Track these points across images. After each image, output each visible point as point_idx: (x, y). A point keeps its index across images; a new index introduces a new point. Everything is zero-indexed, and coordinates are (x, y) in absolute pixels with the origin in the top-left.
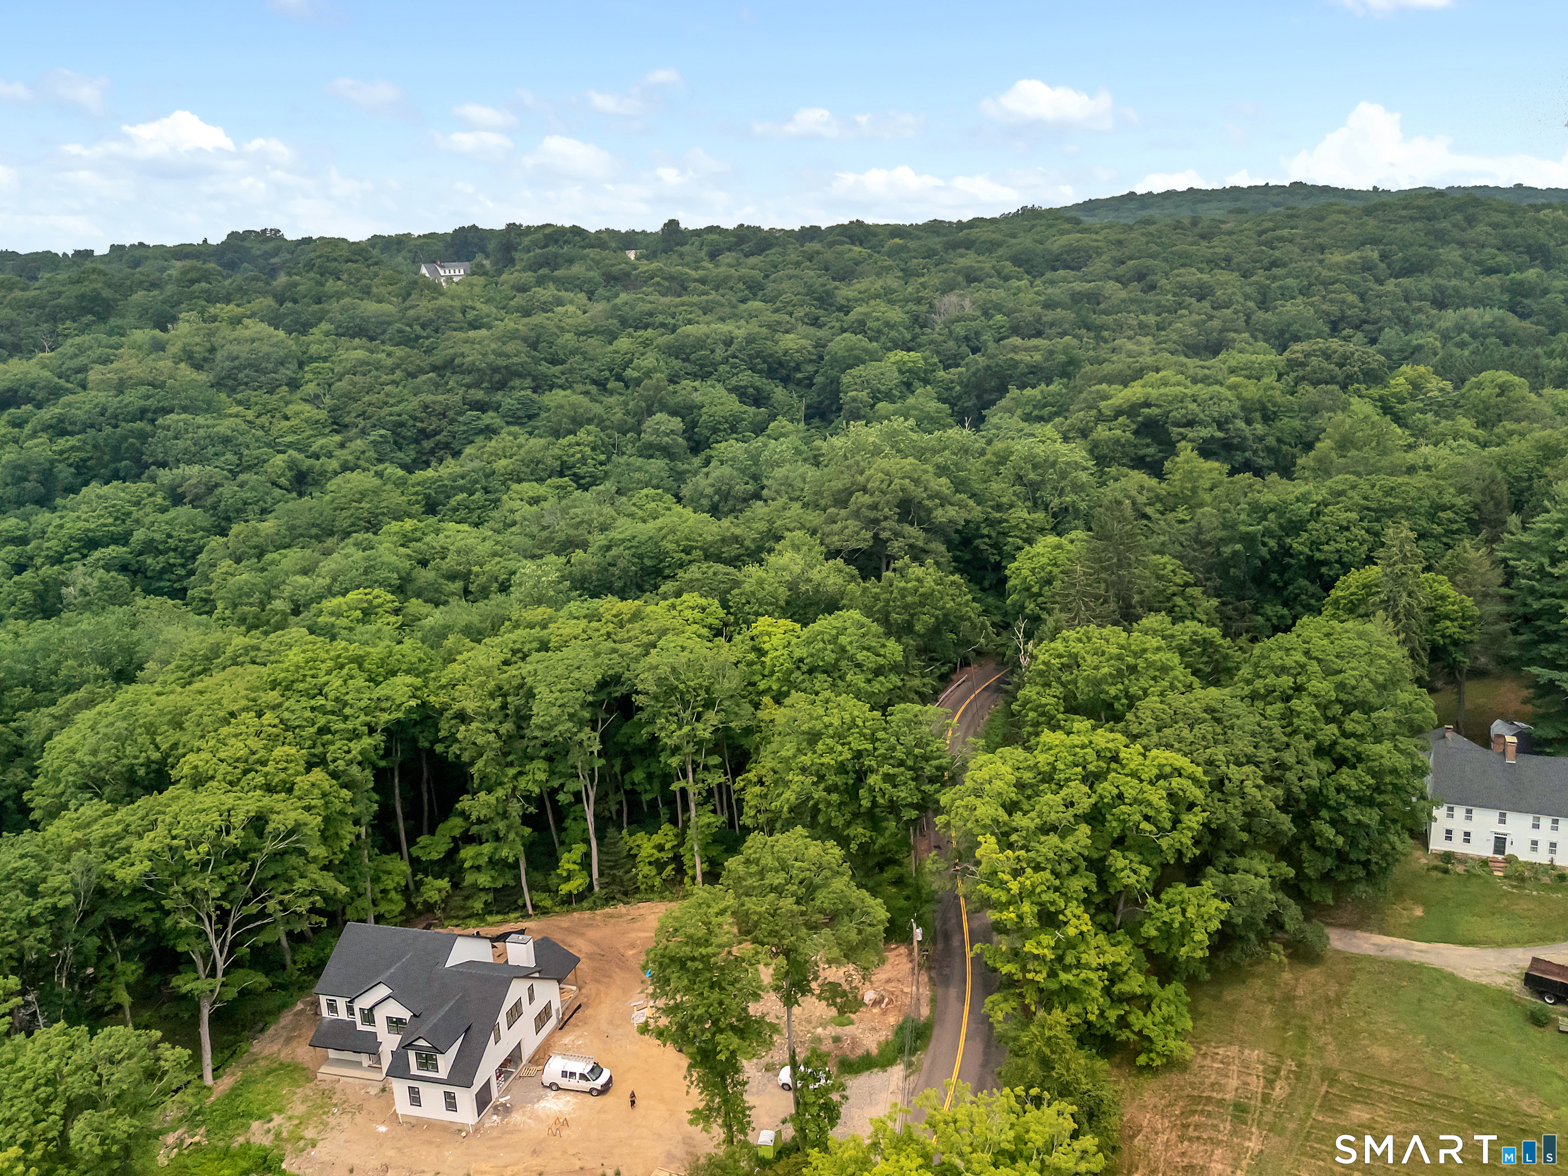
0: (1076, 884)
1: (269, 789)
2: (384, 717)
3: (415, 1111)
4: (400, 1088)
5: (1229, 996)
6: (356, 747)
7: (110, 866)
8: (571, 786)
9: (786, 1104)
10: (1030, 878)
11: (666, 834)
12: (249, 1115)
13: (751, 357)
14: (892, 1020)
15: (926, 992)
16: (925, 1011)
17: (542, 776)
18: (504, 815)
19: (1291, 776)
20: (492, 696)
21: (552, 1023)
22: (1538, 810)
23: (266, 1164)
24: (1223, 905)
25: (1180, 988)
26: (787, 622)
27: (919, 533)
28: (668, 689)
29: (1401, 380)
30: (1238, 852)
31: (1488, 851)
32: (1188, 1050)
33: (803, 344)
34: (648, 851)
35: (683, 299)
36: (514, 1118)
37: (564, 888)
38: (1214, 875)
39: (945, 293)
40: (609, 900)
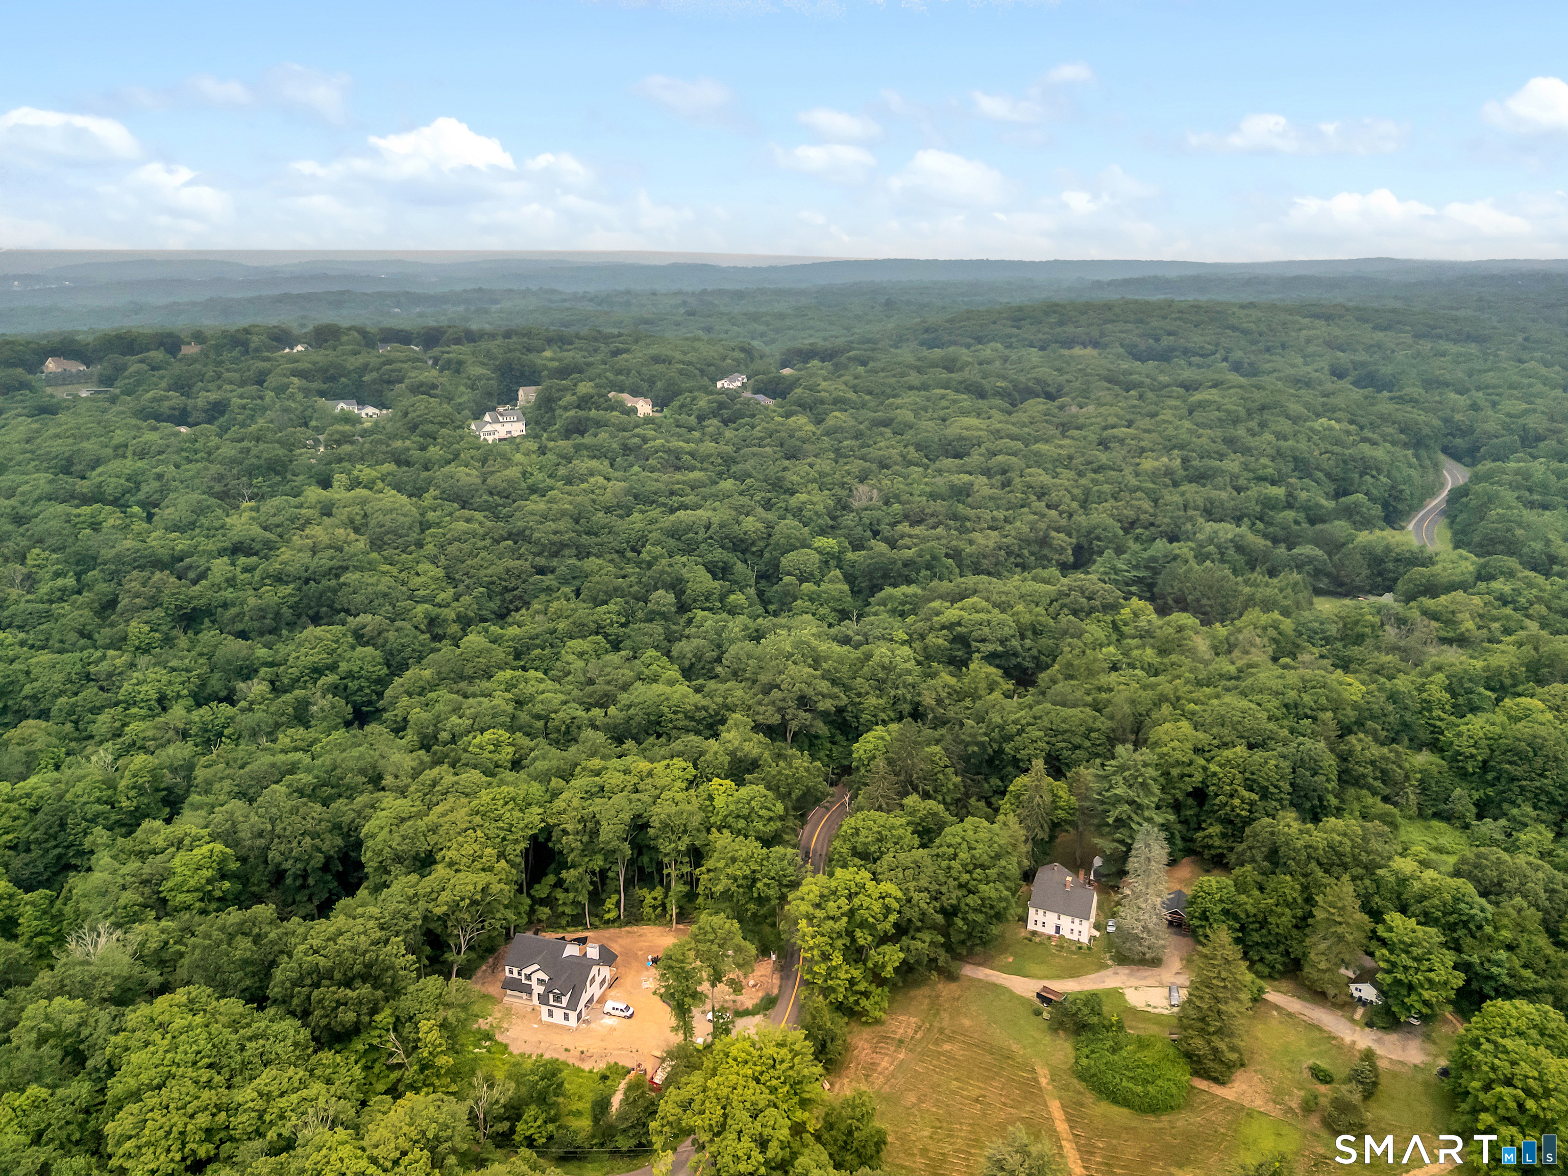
0: (839, 943)
1: (486, 870)
2: (529, 832)
3: (550, 1020)
4: (544, 1009)
5: (912, 993)
6: (517, 848)
7: (430, 906)
8: (614, 868)
9: (710, 1028)
10: (819, 939)
11: (659, 892)
12: (477, 1016)
13: (721, 538)
14: (760, 994)
15: (776, 981)
16: (776, 991)
17: (601, 863)
18: (581, 880)
19: (943, 898)
20: (579, 822)
21: (606, 985)
22: (1073, 915)
23: (488, 1037)
24: (902, 955)
25: (886, 989)
26: (728, 782)
27: (808, 715)
28: (665, 826)
29: (1127, 610)
30: (918, 930)
31: (1051, 931)
32: (884, 1016)
33: (759, 525)
34: (649, 900)
35: (678, 476)
36: (593, 1025)
37: (607, 916)
38: (905, 940)
39: (861, 482)
40: (628, 923)
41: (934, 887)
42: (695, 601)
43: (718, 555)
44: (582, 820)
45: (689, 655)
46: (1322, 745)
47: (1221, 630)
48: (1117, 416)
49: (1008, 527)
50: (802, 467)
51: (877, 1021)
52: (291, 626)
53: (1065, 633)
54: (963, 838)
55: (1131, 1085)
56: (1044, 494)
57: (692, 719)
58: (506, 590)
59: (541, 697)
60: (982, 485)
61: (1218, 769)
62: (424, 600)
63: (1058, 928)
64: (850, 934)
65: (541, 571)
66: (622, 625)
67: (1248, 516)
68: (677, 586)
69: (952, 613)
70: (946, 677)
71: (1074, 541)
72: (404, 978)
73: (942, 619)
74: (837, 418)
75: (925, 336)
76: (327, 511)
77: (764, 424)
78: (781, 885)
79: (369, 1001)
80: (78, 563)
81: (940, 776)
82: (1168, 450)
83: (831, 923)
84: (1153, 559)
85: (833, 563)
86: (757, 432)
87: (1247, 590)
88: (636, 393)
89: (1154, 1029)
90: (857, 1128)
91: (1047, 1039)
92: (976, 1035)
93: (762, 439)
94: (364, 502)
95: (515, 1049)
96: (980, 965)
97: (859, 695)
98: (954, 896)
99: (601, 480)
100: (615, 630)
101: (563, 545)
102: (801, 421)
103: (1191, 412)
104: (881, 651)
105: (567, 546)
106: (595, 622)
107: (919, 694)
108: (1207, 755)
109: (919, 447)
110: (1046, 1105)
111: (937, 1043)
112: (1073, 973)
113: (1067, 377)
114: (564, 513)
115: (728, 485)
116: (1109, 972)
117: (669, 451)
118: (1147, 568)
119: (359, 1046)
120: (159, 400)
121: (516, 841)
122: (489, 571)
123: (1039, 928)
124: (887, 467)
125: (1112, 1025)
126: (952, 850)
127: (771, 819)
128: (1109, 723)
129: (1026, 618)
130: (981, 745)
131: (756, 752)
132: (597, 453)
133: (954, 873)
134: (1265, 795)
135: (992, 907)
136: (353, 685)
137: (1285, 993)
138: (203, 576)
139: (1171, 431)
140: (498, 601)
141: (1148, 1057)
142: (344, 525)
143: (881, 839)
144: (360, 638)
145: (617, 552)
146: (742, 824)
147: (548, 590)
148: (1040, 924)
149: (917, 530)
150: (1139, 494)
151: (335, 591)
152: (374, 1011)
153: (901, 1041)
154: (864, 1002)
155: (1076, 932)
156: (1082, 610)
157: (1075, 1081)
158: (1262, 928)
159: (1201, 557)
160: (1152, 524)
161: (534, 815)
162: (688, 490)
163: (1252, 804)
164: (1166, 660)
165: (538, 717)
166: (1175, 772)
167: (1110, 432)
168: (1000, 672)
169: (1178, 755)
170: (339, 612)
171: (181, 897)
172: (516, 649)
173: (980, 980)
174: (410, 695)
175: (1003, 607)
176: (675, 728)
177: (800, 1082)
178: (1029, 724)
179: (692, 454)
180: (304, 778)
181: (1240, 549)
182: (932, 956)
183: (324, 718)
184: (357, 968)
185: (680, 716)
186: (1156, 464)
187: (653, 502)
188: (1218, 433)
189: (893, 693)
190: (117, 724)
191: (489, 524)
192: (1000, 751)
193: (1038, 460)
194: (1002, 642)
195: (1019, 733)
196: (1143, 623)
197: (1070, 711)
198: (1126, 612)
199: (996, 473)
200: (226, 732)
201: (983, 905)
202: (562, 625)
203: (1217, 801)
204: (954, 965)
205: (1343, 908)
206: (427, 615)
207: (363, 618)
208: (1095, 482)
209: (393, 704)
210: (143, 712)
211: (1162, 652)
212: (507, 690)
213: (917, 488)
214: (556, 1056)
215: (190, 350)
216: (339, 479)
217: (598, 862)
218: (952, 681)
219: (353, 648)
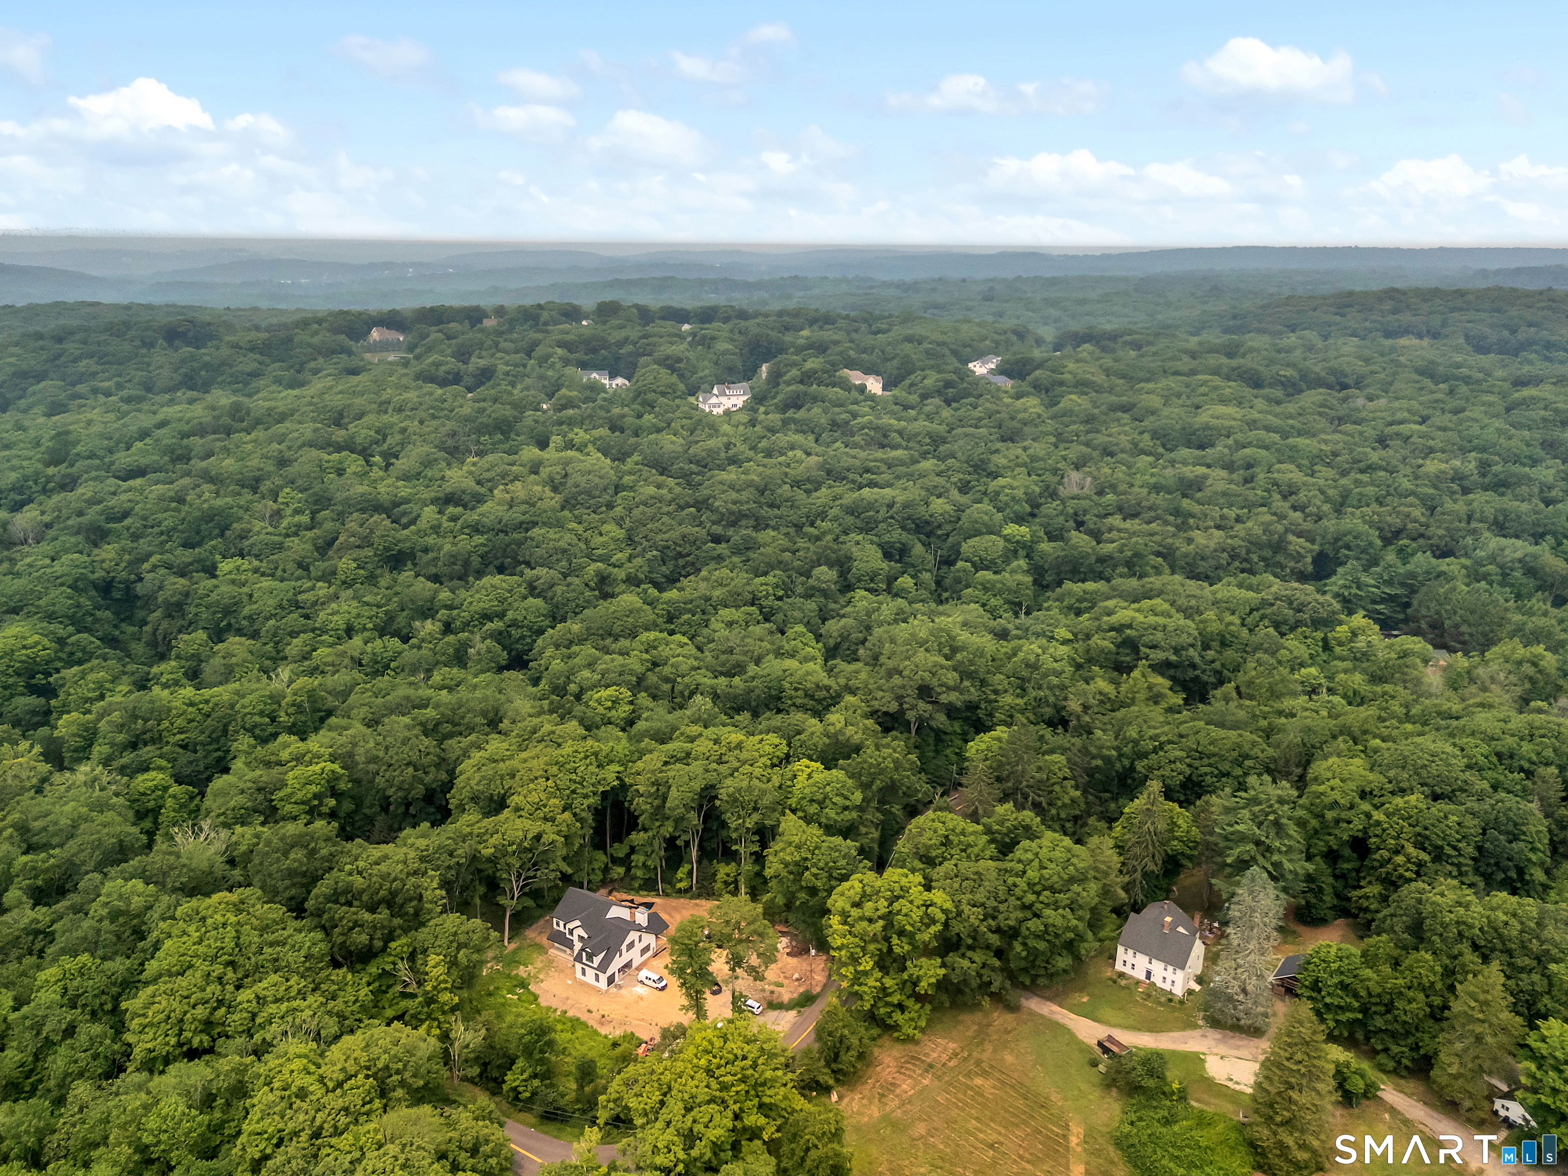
1: (546, 819)
2: (601, 789)
3: (582, 978)
4: (579, 966)
5: (962, 1017)
6: (586, 802)
7: (480, 847)
8: (684, 837)
12: (519, 962)
13: (904, 519)
15: (822, 979)
16: (817, 990)
17: (671, 829)
18: (651, 845)
19: (1001, 917)
20: (653, 784)
21: (650, 953)
22: (1167, 961)
23: (523, 984)
24: (942, 971)
25: (928, 1007)
26: (818, 764)
27: (929, 707)
28: (734, 800)
29: (1345, 628)
30: (971, 948)
31: (1142, 977)
32: (918, 1035)
33: (948, 508)
34: (720, 876)
35: (880, 454)
36: (623, 991)
37: (679, 885)
38: (952, 958)
39: (1077, 467)
40: (699, 896)
41: (992, 903)
42: (859, 581)
43: (897, 535)
44: (656, 783)
45: (835, 634)
46: (1534, 806)
47: (1461, 661)
48: (1409, 411)
49: (1239, 527)
50: (1015, 450)
51: (909, 1039)
52: (479, 574)
53: (1258, 648)
54: (1037, 854)
55: (1171, 1165)
56: (1291, 494)
57: (812, 697)
58: (681, 555)
59: (673, 660)
60: (1218, 479)
61: (1382, 818)
62: (600, 559)
63: (1149, 974)
64: (887, 939)
65: (717, 540)
66: (780, 599)
67: (1554, 534)
68: (843, 565)
69: (1125, 614)
70: (1102, 684)
71: (1316, 547)
72: (430, 911)
73: (1113, 619)
74: (1072, 400)
75: (1231, 323)
76: (535, 469)
77: (988, 405)
78: (831, 877)
79: (383, 927)
80: (316, 502)
81: (1057, 788)
82: (1464, 451)
83: (865, 924)
84: (1412, 575)
85: (1022, 553)
86: (976, 414)
87: (1517, 618)
88: (869, 370)
89: (1227, 1108)
90: (816, 1146)
91: (1095, 1095)
92: (1015, 1075)
93: (980, 419)
94: (567, 463)
95: (543, 1002)
96: (1049, 999)
97: (996, 692)
98: (1013, 916)
99: (799, 454)
100: (770, 602)
101: (742, 516)
102: (1032, 405)
103: (1508, 410)
104: (1031, 648)
105: (746, 516)
106: (752, 593)
107: (1066, 699)
108: (1376, 801)
109: (1155, 435)
110: (1068, 1168)
111: (968, 1075)
112: (1153, 1027)
113: (1371, 368)
114: (750, 484)
115: (928, 464)
116: (1197, 1033)
117: (876, 428)
118: (1403, 584)
119: (373, 969)
120: (437, 365)
121: (586, 796)
122: (665, 536)
123: (1127, 970)
124: (1112, 454)
125: (1173, 1093)
126: (1020, 867)
127: (846, 808)
128: (1271, 752)
129: (1215, 627)
130: (1107, 760)
131: (857, 738)
132: (805, 428)
133: (1018, 892)
134: (1438, 856)
135: (1057, 936)
136: (515, 633)
137: (1409, 1095)
138: (413, 522)
139: (1475, 430)
140: (671, 565)
141: (1204, 1137)
142: (544, 484)
143: (946, 842)
144: (532, 590)
145: (796, 526)
146: (813, 809)
147: (719, 558)
148: (1129, 965)
149: (1128, 524)
150: (1411, 499)
151: (520, 544)
152: (390, 937)
153: (931, 1066)
154: (898, 1016)
155: (1169, 982)
156: (1285, 622)
157: (1111, 1149)
158: (1388, 1011)
159: (1475, 576)
160: (1422, 536)
161: (610, 773)
162: (884, 468)
163: (1420, 864)
164: (1378, 689)
165: (667, 680)
166: (1330, 815)
167: (1395, 428)
168: (1168, 683)
169: (1336, 795)
170: (520, 563)
171: (288, 808)
172: (669, 612)
173: (1042, 1016)
174: (557, 647)
175: (1188, 613)
176: (794, 705)
177: (763, 1084)
178: (1170, 742)
179: (900, 433)
180: (430, 713)
181: (1531, 571)
182: (985, 979)
183: (481, 660)
184: (382, 893)
185: (800, 693)
186: (1443, 466)
187: (844, 478)
188: (1538, 435)
189: (1034, 694)
190: (308, 648)
191: (678, 490)
192: (1132, 768)
193: (1292, 455)
194: (1177, 650)
195: (1155, 751)
196: (1360, 643)
197: (1222, 733)
198: (1342, 631)
199: (1239, 468)
200: (392, 665)
201: (1046, 932)
202: (717, 593)
203: (1377, 856)
204: (1012, 995)
205: (1486, 1003)
206: (598, 573)
207: (541, 571)
208: (1357, 483)
209: (541, 653)
210: (331, 640)
211: (1376, 679)
212: (647, 652)
213: (1139, 479)
214: (578, 1015)
215: (490, 323)
216: (556, 440)
217: (668, 829)
218: (1108, 688)
219: (525, 598)
